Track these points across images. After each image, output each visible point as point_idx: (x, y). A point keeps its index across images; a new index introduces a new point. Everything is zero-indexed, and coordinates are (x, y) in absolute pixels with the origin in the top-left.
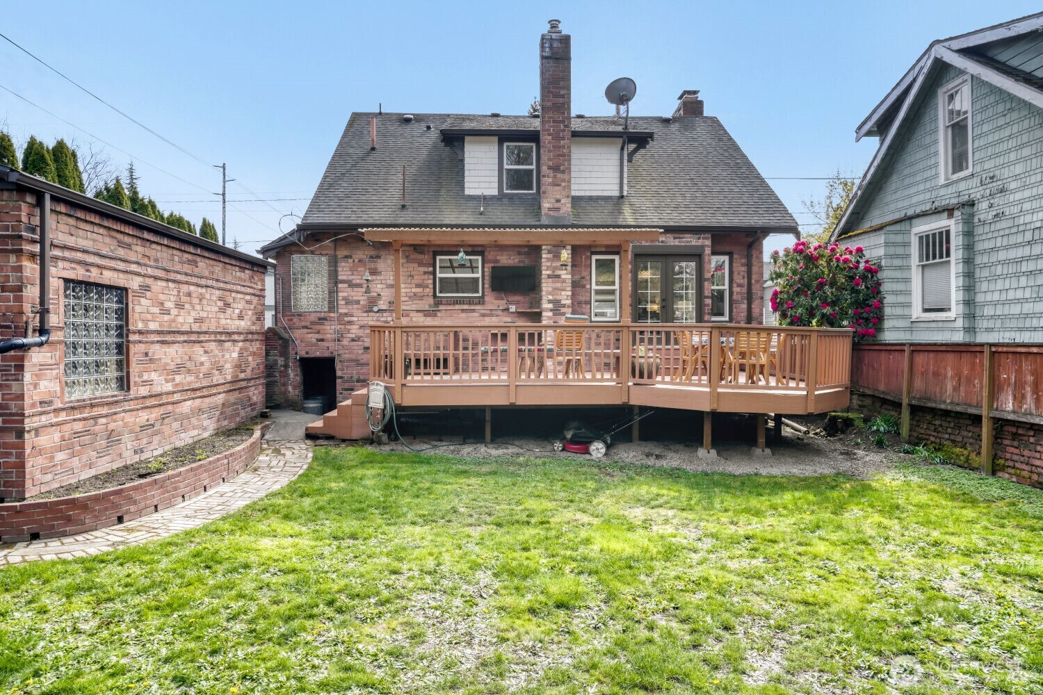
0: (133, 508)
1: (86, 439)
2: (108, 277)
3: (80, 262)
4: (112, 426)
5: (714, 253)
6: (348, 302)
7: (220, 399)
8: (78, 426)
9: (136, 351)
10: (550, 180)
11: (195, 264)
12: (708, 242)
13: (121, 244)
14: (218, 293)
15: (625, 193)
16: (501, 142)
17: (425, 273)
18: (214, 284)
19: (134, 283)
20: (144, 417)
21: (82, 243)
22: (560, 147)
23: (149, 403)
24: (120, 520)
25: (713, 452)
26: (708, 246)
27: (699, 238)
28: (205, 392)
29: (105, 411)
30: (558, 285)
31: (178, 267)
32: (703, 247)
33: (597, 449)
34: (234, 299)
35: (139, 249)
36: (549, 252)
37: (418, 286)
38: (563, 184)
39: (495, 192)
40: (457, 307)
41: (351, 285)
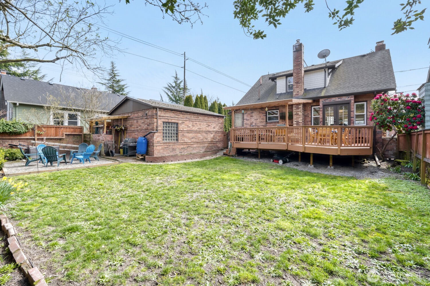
0: (166, 160)
1: (167, 149)
2: (173, 121)
3: (166, 119)
4: (174, 147)
5: (355, 102)
6: (246, 124)
7: (206, 145)
8: (166, 146)
9: (180, 134)
10: (296, 86)
11: (198, 117)
12: (353, 98)
13: (177, 115)
14: (205, 123)
15: (327, 86)
16: (287, 77)
17: (264, 116)
18: (205, 121)
19: (180, 122)
20: (182, 146)
21: (167, 115)
22: (299, 76)
23: (183, 144)
24: (164, 162)
25: (312, 166)
26: (353, 100)
27: (349, 97)
28: (201, 143)
29: (172, 144)
30: (298, 117)
31: (193, 118)
32: (350, 100)
33: (281, 162)
34: (212, 124)
35: (181, 115)
36: (295, 107)
37: (262, 119)
38: (300, 87)
39: (285, 92)
40: (272, 124)
41: (247, 120)
